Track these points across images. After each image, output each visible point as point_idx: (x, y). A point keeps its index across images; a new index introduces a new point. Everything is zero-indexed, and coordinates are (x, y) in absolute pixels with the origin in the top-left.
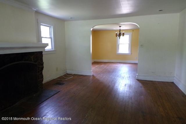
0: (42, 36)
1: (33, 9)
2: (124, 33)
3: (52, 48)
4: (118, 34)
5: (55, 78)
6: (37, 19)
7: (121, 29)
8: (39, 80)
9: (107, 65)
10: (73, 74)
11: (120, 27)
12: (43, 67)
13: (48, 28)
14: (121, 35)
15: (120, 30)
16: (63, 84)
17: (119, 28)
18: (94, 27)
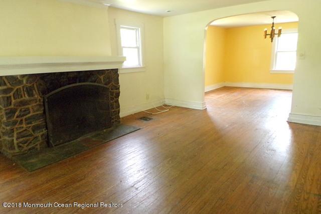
0: (122, 45)
1: (105, 4)
2: (281, 30)
3: (139, 64)
4: (269, 32)
5: (143, 110)
6: (115, 20)
7: (275, 22)
8: (113, 110)
9: (246, 92)
10: (174, 105)
11: (273, 17)
12: (119, 93)
13: (134, 31)
14: (274, 34)
15: (273, 23)
16: (150, 119)
17: (271, 21)
18: (211, 22)
